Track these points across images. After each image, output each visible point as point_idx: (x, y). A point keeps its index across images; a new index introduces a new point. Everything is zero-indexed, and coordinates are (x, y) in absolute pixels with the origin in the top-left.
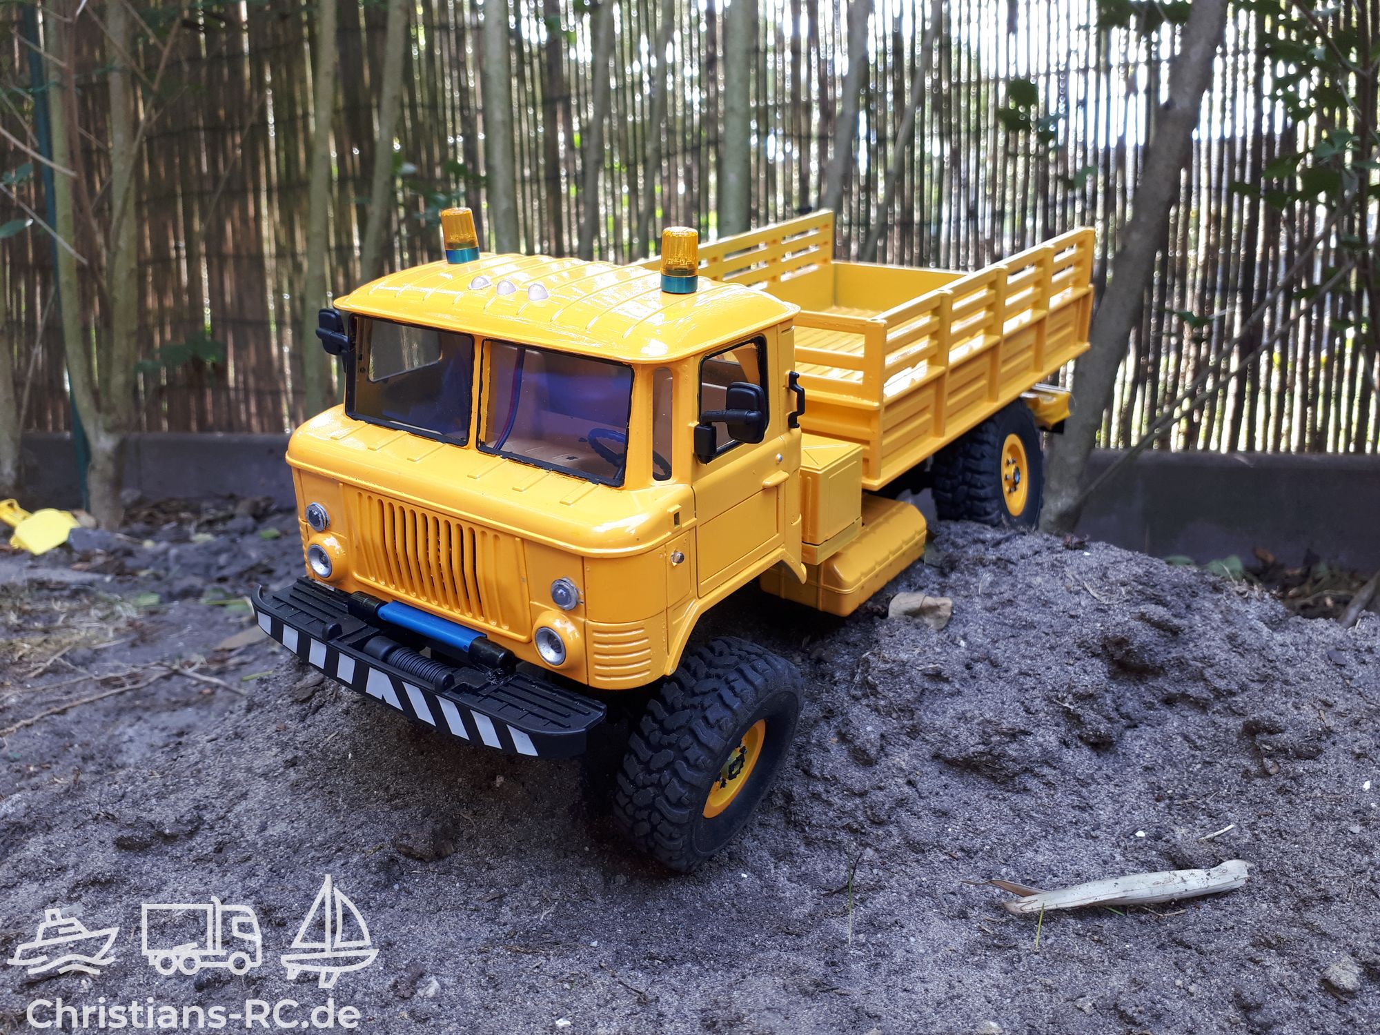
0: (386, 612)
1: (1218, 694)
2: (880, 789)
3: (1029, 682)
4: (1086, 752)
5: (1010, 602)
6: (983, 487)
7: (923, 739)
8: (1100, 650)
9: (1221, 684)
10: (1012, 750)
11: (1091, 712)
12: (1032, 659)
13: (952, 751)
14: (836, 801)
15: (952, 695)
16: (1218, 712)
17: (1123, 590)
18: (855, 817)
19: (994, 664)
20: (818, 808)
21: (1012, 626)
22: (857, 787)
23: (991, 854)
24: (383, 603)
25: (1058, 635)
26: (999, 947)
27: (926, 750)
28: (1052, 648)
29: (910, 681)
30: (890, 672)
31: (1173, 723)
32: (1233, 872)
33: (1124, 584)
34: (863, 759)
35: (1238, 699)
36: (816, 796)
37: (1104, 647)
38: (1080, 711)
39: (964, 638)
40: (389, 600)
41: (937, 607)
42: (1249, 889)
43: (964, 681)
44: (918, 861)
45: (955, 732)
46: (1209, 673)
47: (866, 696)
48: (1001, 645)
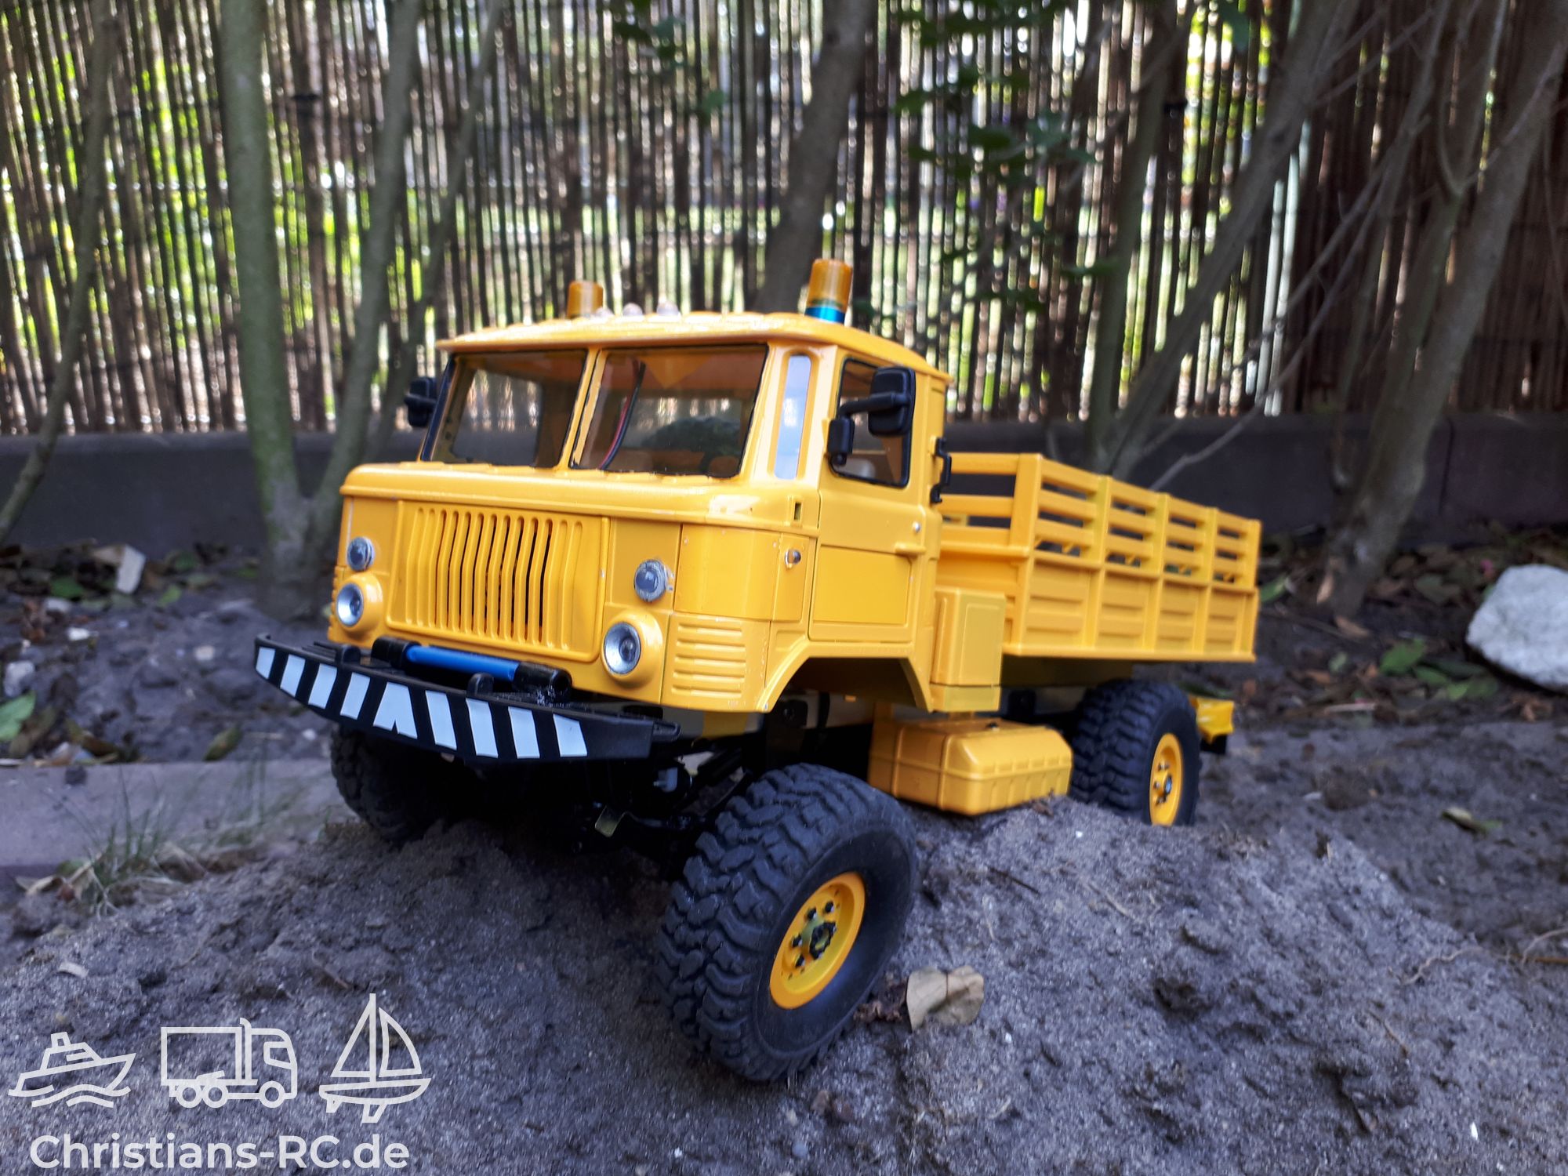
3: (1097, 1075)
4: (1175, 1154)
5: (1043, 953)
8: (1153, 998)
9: (1277, 1006)
12: (1090, 1037)
16: (1278, 1041)
17: (1149, 895)
28: (1104, 1010)
30: (961, 1138)
31: (1231, 1064)
33: (1145, 885)
35: (1299, 1022)
37: (1158, 992)
41: (964, 990)
43: (1031, 1104)
46: (1261, 992)
48: (1050, 1024)
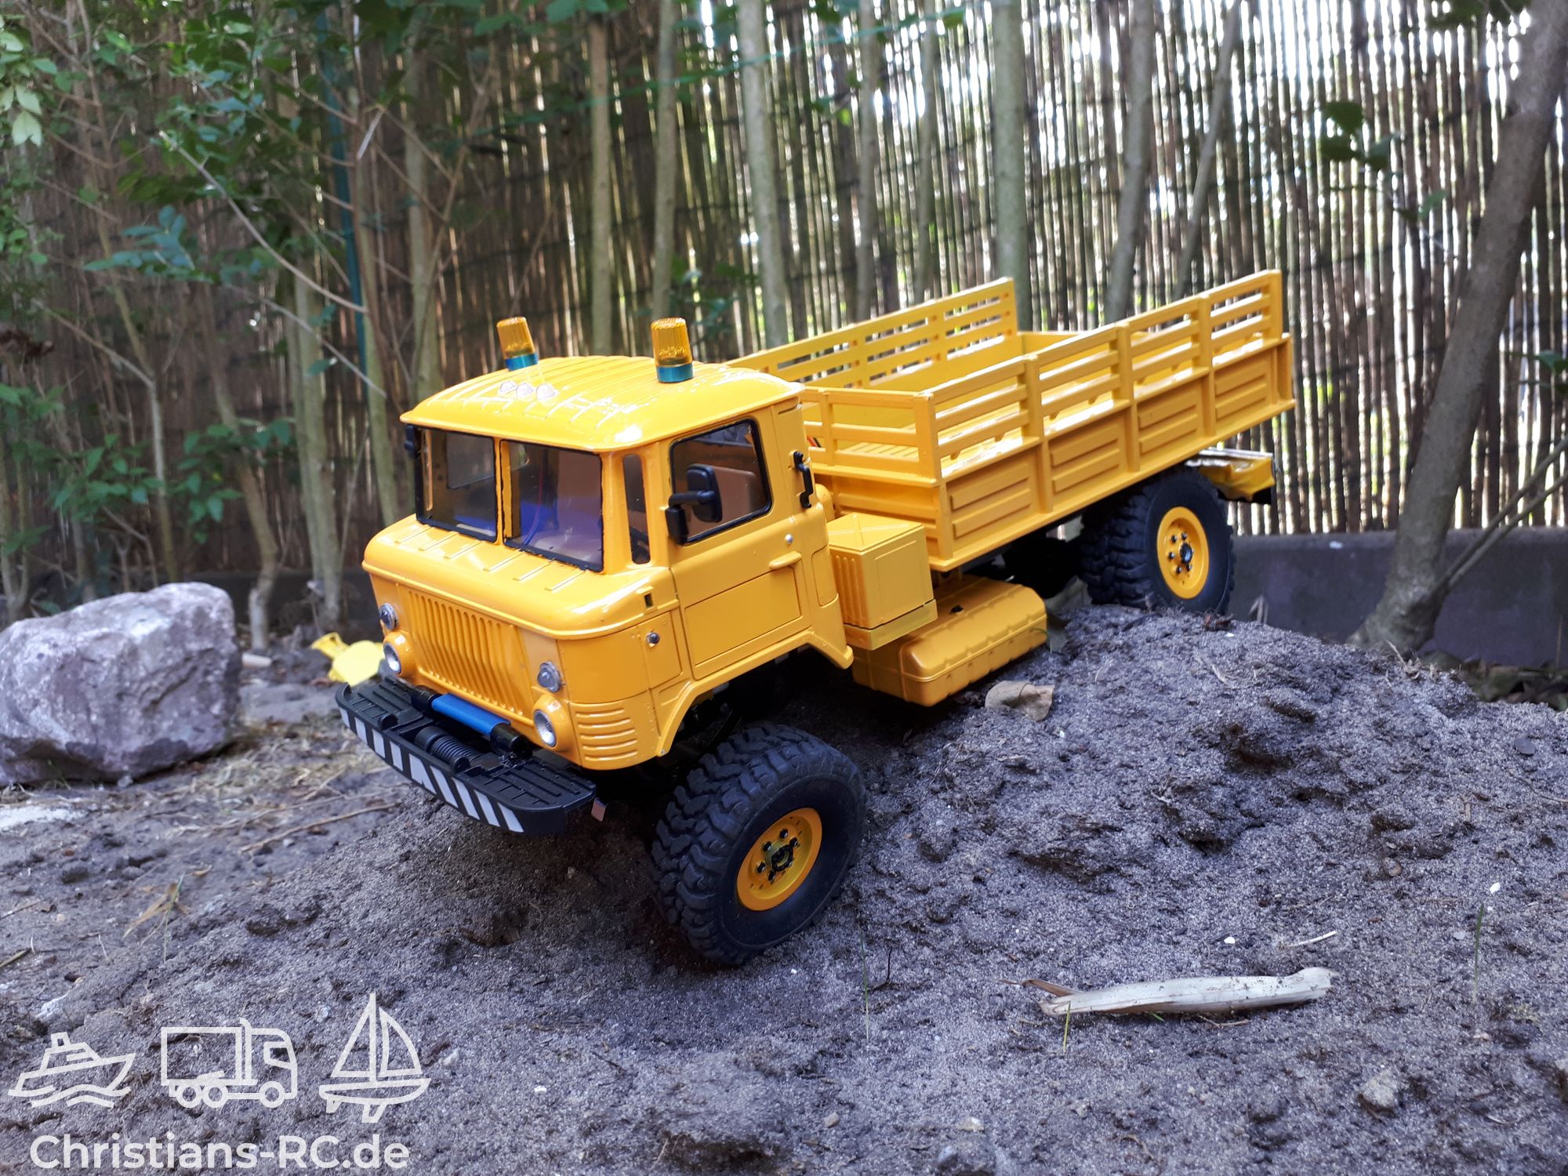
0: (438, 703)
1: (1355, 788)
2: (942, 885)
3: (1131, 774)
4: (1187, 850)
5: (1123, 689)
6: (1130, 567)
7: (1000, 835)
8: (1218, 740)
9: (1358, 776)
10: (1091, 848)
11: (1191, 807)
12: (1137, 749)
13: (1030, 848)
14: (899, 898)
15: (1039, 788)
16: (1353, 808)
17: (1255, 673)
18: (915, 915)
19: (1093, 757)
20: (882, 905)
21: (1121, 715)
22: (920, 883)
23: (1053, 957)
24: (438, 695)
25: (1173, 723)
26: (1023, 1049)
27: (1000, 846)
28: (1163, 738)
29: (990, 774)
30: (967, 762)
31: (1304, 820)
32: (1313, 980)
33: (1258, 667)
34: (932, 856)
35: (1375, 792)
36: (881, 893)
37: (1222, 736)
38: (1177, 806)
39: (1065, 729)
40: (444, 693)
41: (1037, 696)
42: (1329, 1000)
43: (1055, 773)
44: (975, 962)
45: (1035, 827)
46: (1345, 763)
47: (943, 789)
48: (1105, 736)
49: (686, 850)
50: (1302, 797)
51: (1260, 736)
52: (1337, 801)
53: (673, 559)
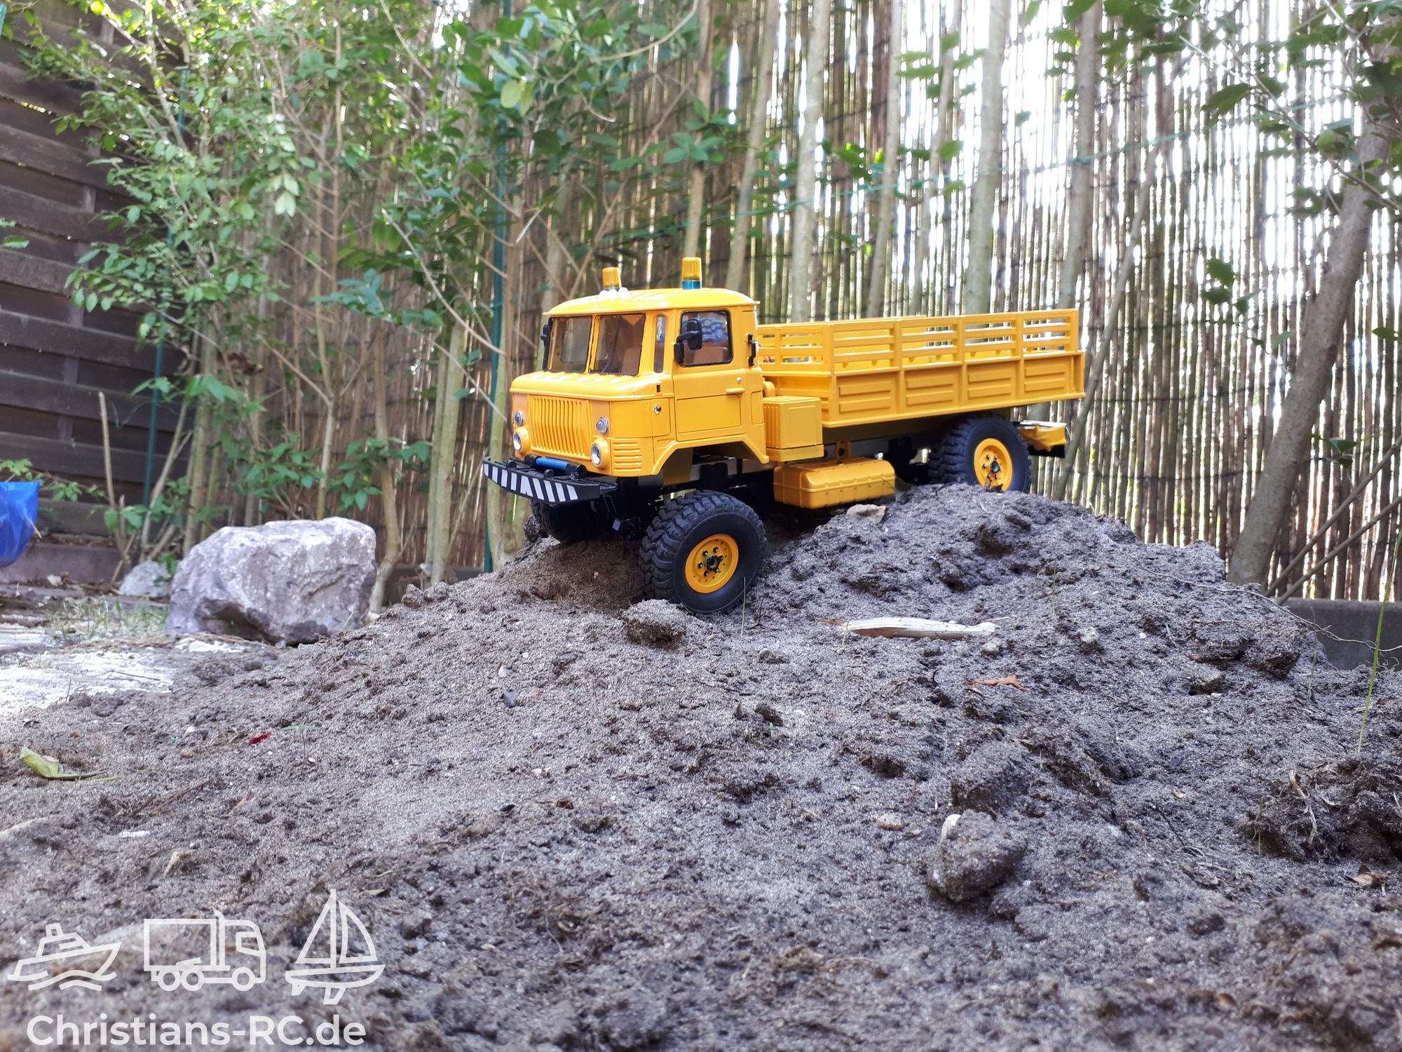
0: (540, 459)
1: (1044, 562)
3: (919, 549)
4: (942, 586)
7: (838, 571)
8: (974, 536)
10: (886, 578)
11: (948, 563)
12: (926, 538)
13: (853, 578)
14: (776, 597)
15: (865, 551)
17: (1004, 507)
18: (783, 604)
19: (901, 541)
20: (766, 601)
22: (789, 589)
24: (539, 456)
25: (951, 528)
26: (821, 644)
27: (837, 576)
28: (942, 534)
29: (839, 541)
30: (828, 535)
32: (985, 628)
33: (1006, 505)
34: (798, 577)
36: (767, 595)
37: (977, 534)
38: (940, 561)
39: (889, 527)
40: (543, 456)
41: (877, 510)
43: (877, 546)
45: (859, 568)
46: (1042, 551)
47: (812, 548)
48: (910, 532)
49: (660, 537)
50: (1017, 570)
51: (995, 531)
52: (1034, 571)
53: (674, 373)
